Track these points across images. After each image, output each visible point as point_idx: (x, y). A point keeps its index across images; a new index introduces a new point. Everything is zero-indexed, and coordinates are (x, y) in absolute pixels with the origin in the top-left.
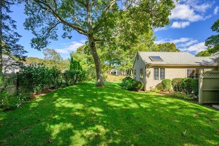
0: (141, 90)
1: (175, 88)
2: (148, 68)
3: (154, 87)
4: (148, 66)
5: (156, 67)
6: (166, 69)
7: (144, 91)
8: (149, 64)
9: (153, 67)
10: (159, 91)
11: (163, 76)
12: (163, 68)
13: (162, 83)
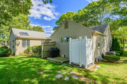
0: (12, 55)
1: (34, 52)
2: (17, 40)
3: (22, 52)
4: (18, 38)
5: (24, 39)
6: (30, 40)
7: (15, 55)
8: (18, 37)
9: (21, 39)
10: (25, 54)
11: (28, 45)
12: (28, 40)
13: (28, 49)
